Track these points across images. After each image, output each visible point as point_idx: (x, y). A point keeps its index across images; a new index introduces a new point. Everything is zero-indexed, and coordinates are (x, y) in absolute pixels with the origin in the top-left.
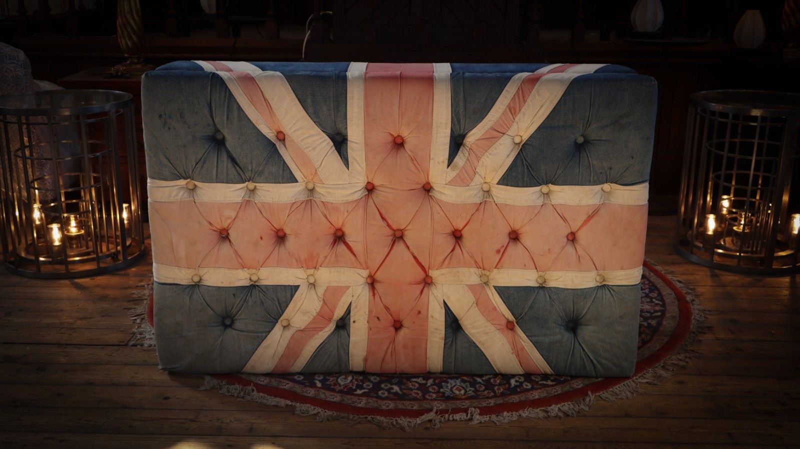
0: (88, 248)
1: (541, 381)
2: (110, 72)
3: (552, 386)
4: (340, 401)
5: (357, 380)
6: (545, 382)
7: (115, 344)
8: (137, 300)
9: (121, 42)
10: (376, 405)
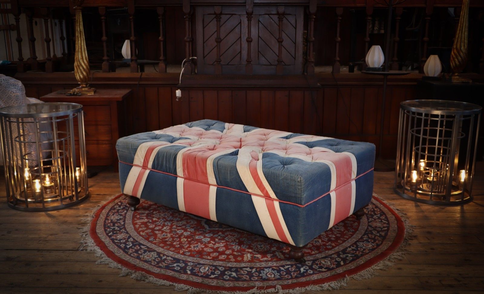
0: (56, 193)
1: (318, 269)
2: (70, 92)
3: (325, 272)
4: (202, 282)
5: (211, 269)
6: (320, 270)
7: (71, 249)
8: (84, 223)
9: (76, 75)
10: (222, 284)
